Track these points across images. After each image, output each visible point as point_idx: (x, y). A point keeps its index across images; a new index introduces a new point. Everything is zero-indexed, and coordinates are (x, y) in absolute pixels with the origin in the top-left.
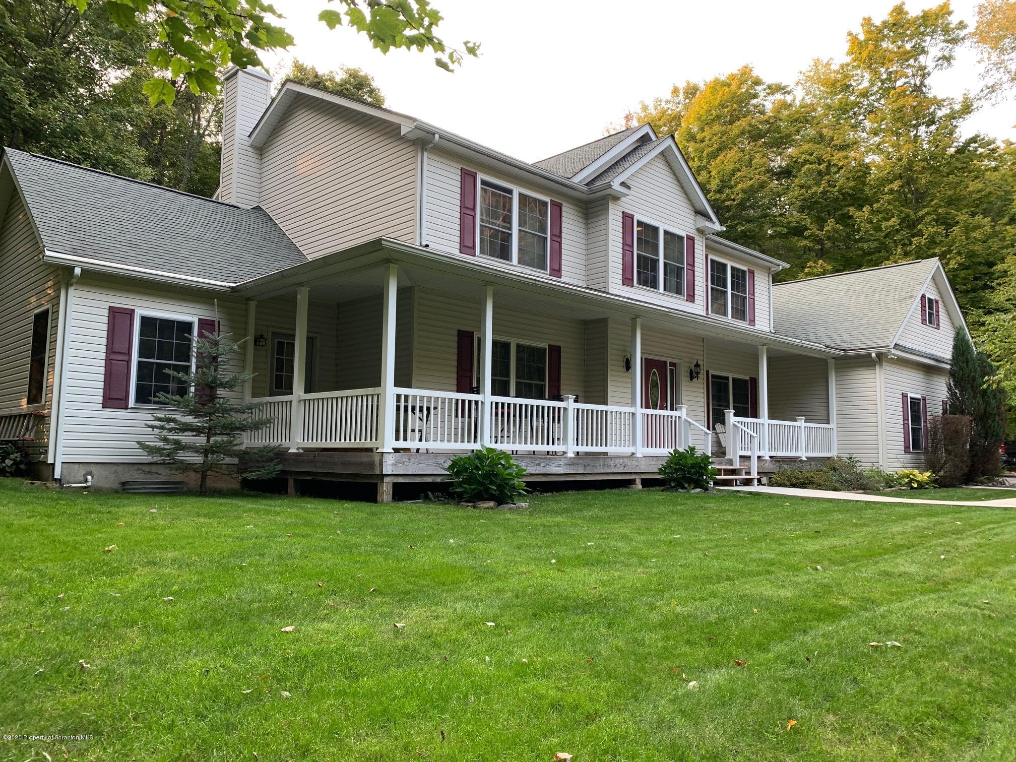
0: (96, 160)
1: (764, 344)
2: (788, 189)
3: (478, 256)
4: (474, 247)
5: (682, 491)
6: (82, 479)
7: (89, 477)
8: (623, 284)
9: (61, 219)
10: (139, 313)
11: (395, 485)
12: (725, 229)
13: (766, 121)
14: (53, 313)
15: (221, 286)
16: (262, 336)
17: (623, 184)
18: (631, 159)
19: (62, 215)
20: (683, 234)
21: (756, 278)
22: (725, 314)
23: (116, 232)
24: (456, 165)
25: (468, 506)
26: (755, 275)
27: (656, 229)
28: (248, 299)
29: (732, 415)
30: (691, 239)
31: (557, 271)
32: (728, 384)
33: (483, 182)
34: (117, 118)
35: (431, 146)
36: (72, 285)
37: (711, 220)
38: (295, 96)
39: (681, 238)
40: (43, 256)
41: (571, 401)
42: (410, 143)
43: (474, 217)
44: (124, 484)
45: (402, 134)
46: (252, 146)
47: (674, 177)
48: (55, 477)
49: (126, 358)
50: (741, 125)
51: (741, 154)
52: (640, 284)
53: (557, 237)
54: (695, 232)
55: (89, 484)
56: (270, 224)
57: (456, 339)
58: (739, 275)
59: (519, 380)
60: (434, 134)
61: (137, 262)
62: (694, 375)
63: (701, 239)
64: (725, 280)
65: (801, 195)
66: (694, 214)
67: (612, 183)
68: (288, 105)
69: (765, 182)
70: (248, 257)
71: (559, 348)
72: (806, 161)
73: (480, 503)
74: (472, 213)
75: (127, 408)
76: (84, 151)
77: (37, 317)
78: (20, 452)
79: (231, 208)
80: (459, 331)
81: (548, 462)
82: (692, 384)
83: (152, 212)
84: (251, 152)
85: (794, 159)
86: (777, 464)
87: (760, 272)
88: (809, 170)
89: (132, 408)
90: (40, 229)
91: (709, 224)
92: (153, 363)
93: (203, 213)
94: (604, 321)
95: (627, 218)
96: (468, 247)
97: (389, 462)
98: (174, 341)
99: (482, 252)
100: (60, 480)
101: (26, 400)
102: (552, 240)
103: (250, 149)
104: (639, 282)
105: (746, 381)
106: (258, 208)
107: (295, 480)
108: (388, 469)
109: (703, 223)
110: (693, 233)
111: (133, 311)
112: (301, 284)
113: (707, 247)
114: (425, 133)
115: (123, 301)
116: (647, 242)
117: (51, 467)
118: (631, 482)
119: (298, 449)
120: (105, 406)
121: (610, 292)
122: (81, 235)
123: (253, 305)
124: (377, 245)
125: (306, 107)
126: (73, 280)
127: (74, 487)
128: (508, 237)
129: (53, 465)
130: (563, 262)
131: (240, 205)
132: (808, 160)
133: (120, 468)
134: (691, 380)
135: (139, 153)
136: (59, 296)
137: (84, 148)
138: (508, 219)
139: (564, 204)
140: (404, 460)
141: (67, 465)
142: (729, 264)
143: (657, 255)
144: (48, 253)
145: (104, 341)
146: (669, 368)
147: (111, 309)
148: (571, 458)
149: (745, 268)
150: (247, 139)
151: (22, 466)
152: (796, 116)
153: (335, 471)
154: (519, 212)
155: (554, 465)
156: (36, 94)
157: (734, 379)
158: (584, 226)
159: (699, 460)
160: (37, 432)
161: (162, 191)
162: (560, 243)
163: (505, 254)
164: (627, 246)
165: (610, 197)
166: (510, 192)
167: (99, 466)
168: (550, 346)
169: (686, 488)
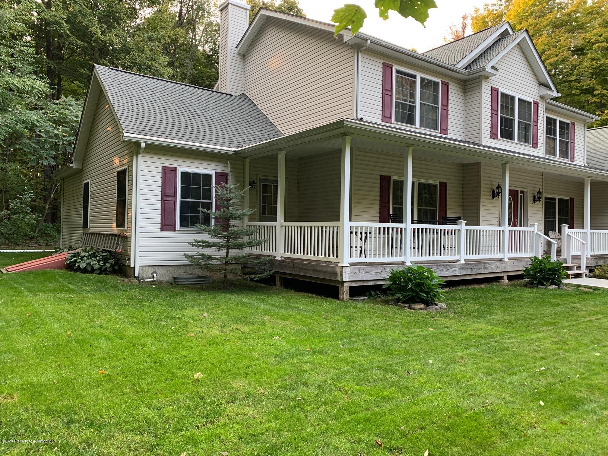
0: (140, 66)
1: (589, 177)
2: (582, 62)
3: (394, 123)
4: (391, 117)
5: (541, 287)
6: (151, 276)
7: (155, 275)
8: (491, 138)
9: (131, 110)
10: (180, 169)
11: (351, 288)
12: (560, 95)
13: (568, 14)
14: (129, 171)
15: (229, 151)
16: (254, 182)
17: (493, 67)
18: (497, 48)
19: (131, 107)
20: (531, 100)
21: (576, 128)
22: (554, 154)
23: (163, 117)
24: (379, 61)
25: (405, 307)
26: (576, 126)
27: (513, 98)
28: (245, 158)
29: (567, 228)
30: (536, 103)
31: (445, 131)
32: (555, 203)
33: (397, 72)
34: (151, 39)
35: (364, 48)
36: (140, 154)
37: (551, 89)
38: (266, 19)
39: (529, 103)
40: (123, 136)
41: (463, 225)
42: (350, 47)
43: (391, 96)
44: (175, 278)
45: (344, 41)
46: (238, 54)
47: (525, 60)
48: (136, 275)
49: (173, 199)
50: (549, 18)
51: (550, 39)
52: (502, 137)
53: (445, 106)
54: (539, 98)
55: (155, 279)
56: (252, 105)
57: (379, 181)
58: (564, 126)
59: (420, 207)
60: (366, 40)
61: (177, 137)
62: (537, 199)
63: (543, 103)
64: (555, 131)
65: (592, 65)
66: (538, 85)
67: (486, 67)
68: (261, 25)
69: (567, 57)
70: (242, 129)
71: (446, 183)
72: (597, 41)
73: (414, 305)
74: (390, 93)
75: (175, 230)
76: (133, 61)
77: (119, 173)
78: (114, 258)
79: (228, 96)
80: (381, 176)
81: (448, 267)
82: (535, 205)
83: (182, 101)
84: (238, 58)
85: (588, 40)
86: (596, 260)
87: (579, 124)
88: (599, 47)
89: (178, 231)
90: (119, 118)
91: (549, 92)
92: (189, 202)
93: (212, 100)
94: (479, 164)
95: (494, 91)
96: (387, 117)
97: (347, 272)
98: (202, 187)
99: (396, 120)
100: (138, 277)
101: (115, 224)
102: (442, 109)
103: (237, 56)
104: (501, 136)
105: (567, 200)
106: (243, 95)
107: (280, 277)
108: (346, 278)
109: (544, 91)
110: (538, 99)
111: (176, 168)
112: (281, 149)
113: (547, 109)
114: (361, 40)
115: (170, 162)
116: (507, 107)
117: (133, 269)
118: (502, 278)
119: (281, 257)
120: (162, 230)
121: (483, 144)
122: (143, 120)
123: (247, 161)
124: (340, 124)
125: (274, 25)
126: (141, 151)
127: (147, 281)
128: (412, 109)
129: (134, 268)
130: (449, 124)
131: (233, 93)
132: (598, 40)
133: (172, 269)
134: (534, 203)
135: (164, 59)
136: (132, 161)
137: (133, 59)
138: (413, 96)
139: (450, 83)
140: (356, 271)
141: (141, 267)
142: (558, 119)
143: (514, 116)
144: (125, 134)
145: (160, 189)
146: (519, 194)
147: (163, 168)
148: (463, 264)
149: (568, 121)
150: (235, 49)
151: (116, 267)
152: (591, 10)
153: (308, 275)
154: (421, 91)
155: (452, 270)
156: (105, 27)
157: (559, 200)
158: (463, 98)
159: (555, 265)
160: (123, 246)
161: (186, 87)
162: (447, 111)
163: (411, 121)
164: (494, 110)
165: (483, 77)
166: (414, 77)
167: (160, 267)
168: (440, 183)
169: (545, 285)
